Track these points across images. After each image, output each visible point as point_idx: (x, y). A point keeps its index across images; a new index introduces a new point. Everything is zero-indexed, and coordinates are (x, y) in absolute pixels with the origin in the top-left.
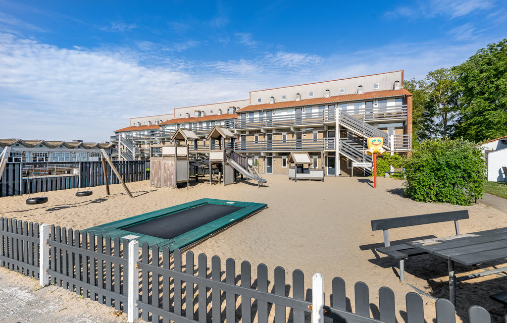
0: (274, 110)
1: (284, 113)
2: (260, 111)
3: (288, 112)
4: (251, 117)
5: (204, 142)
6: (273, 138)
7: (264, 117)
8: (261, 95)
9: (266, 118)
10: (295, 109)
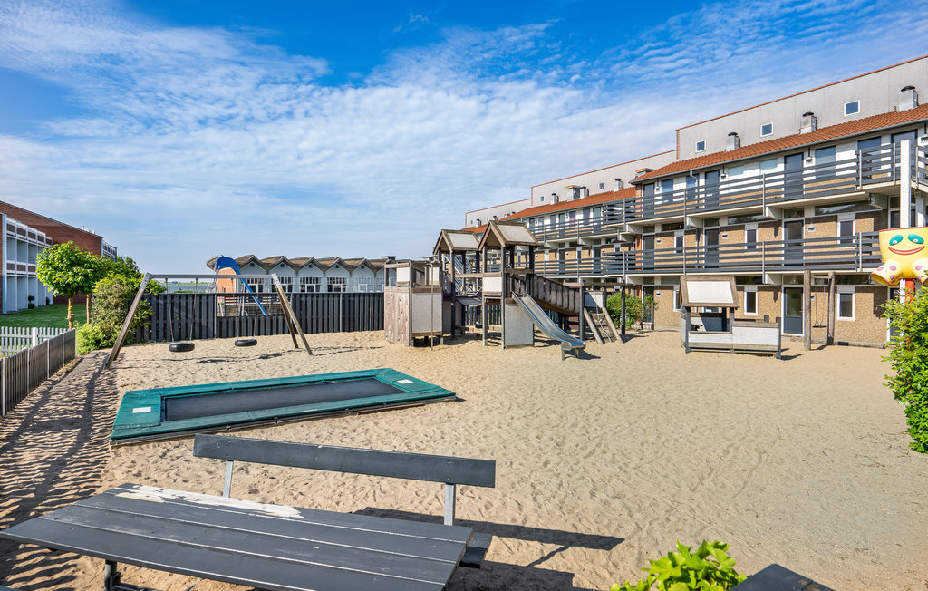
0: (723, 166)
1: (754, 172)
2: (686, 175)
3: (761, 168)
4: (668, 190)
5: (579, 253)
6: (722, 240)
7: (699, 188)
8: (704, 134)
9: (703, 190)
10: (782, 159)
